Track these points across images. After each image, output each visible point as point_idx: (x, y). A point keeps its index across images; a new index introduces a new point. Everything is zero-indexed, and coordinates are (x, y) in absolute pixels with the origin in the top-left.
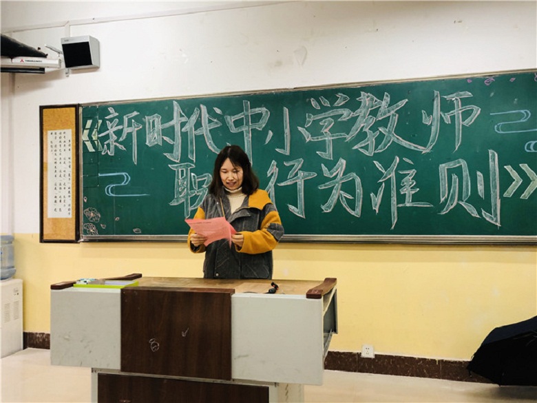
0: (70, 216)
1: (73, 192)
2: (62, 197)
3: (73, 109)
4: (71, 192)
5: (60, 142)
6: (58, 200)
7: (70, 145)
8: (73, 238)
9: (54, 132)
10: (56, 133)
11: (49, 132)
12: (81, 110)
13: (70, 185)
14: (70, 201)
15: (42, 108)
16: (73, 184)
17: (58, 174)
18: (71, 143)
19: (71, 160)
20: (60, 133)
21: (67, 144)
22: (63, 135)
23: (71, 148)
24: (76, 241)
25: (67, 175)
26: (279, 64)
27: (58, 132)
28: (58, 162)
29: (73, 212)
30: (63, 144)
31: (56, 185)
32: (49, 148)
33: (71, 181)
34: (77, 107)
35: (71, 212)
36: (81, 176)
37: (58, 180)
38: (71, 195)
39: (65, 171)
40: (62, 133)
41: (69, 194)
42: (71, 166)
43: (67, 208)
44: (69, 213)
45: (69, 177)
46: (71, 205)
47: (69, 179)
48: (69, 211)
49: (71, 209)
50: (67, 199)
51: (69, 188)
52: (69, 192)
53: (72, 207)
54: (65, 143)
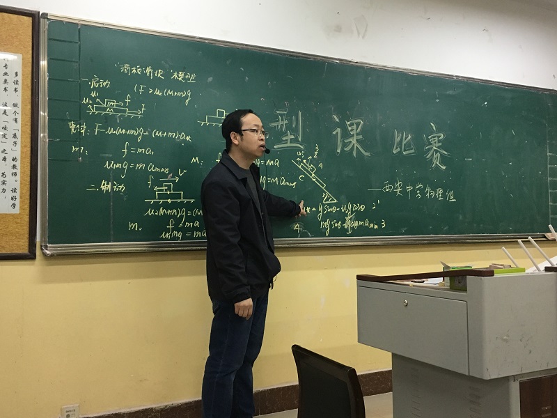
0: (17, 211)
1: (22, 167)
3: (28, 20)
4: (19, 167)
7: (16, 83)
8: (24, 249)
12: (44, 25)
13: (18, 154)
14: (16, 182)
16: (22, 152)
18: (20, 78)
19: (19, 110)
23: (19, 87)
24: (30, 256)
25: (10, 135)
26: (338, 29)
29: (22, 201)
33: (18, 147)
34: (35, 17)
35: (17, 202)
36: (45, 140)
38: (18, 171)
39: (4, 129)
41: (15, 171)
42: (19, 121)
43: (10, 194)
44: (14, 205)
45: (15, 140)
46: (18, 191)
47: (15, 143)
48: (13, 202)
49: (18, 197)
50: (10, 179)
51: (14, 160)
52: (14, 167)
53: (21, 193)
54: (6, 77)
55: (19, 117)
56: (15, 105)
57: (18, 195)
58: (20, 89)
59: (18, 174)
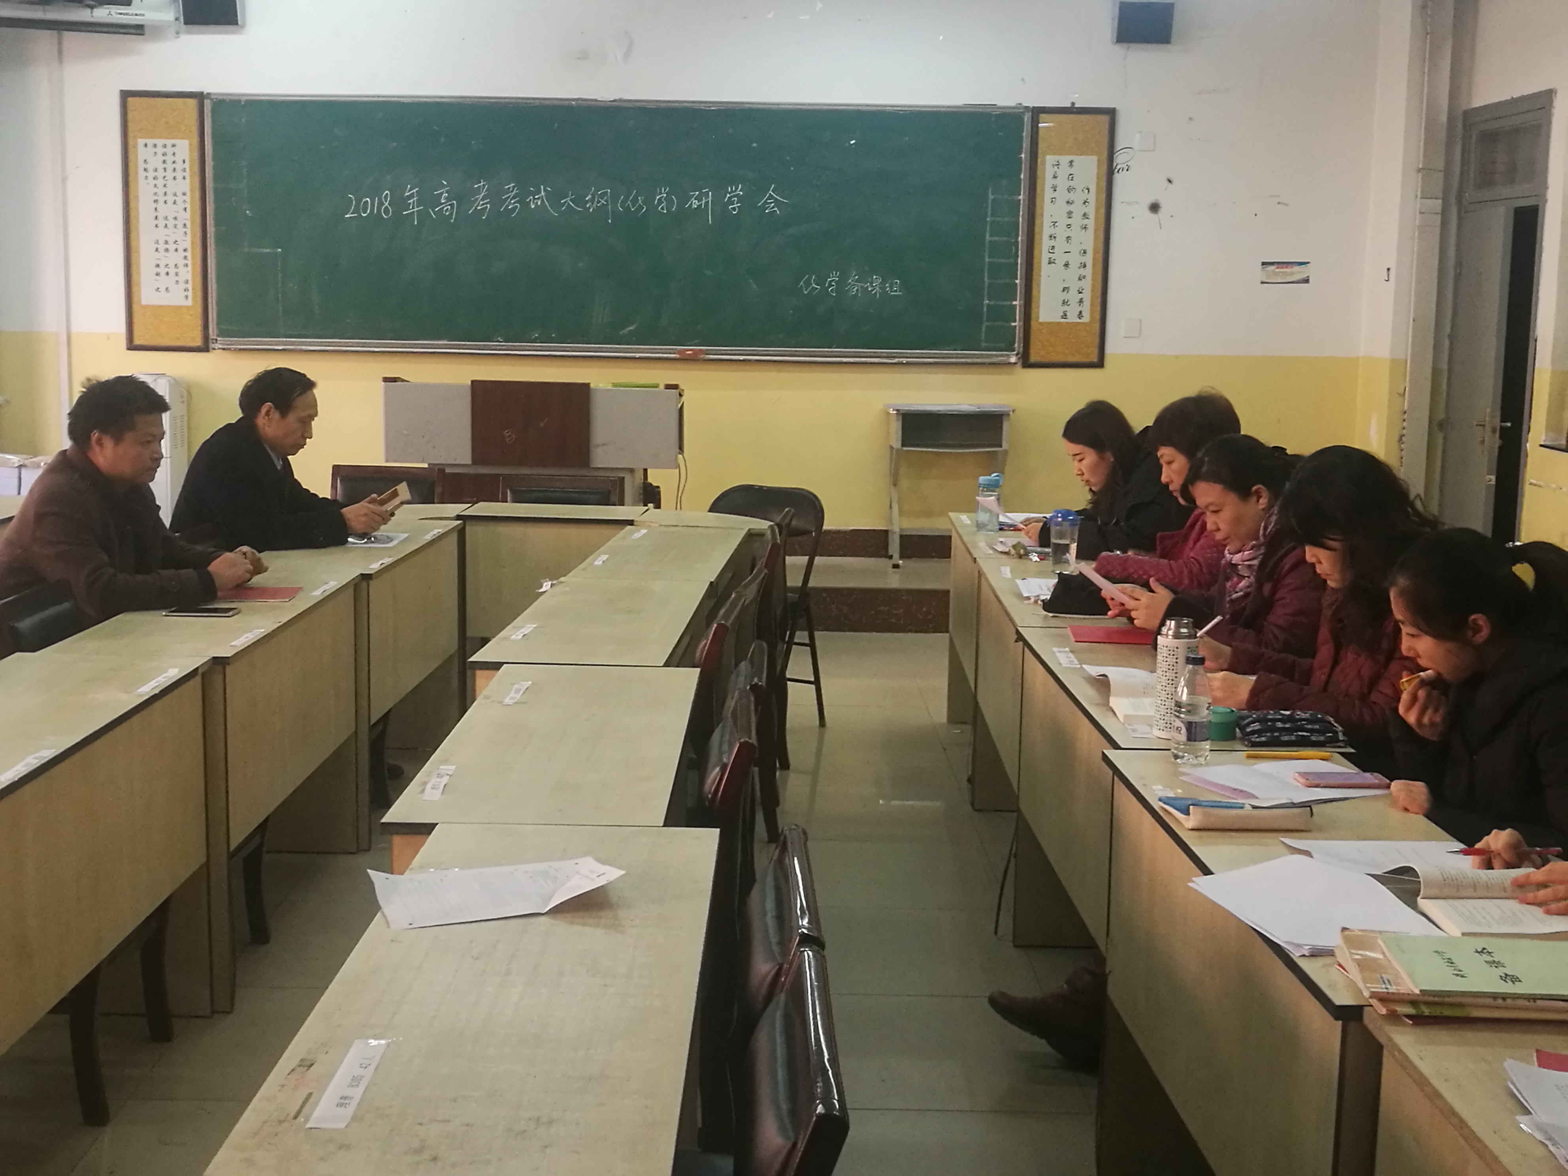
0: (189, 303)
1: (193, 258)
2: (172, 266)
3: (192, 103)
4: (190, 257)
5: (164, 162)
6: (163, 270)
7: (184, 170)
8: (198, 342)
9: (151, 142)
10: (155, 146)
11: (141, 142)
12: (207, 104)
13: (188, 245)
14: (188, 273)
15: (126, 95)
16: (192, 243)
17: (161, 223)
18: (187, 165)
19: (187, 198)
20: (165, 146)
21: (179, 166)
22: (169, 150)
23: (187, 175)
24: (205, 348)
25: (180, 225)
26: (584, 57)
27: (160, 142)
28: (162, 199)
29: (194, 293)
30: (170, 167)
31: (157, 242)
32: (142, 174)
33: (189, 237)
34: (200, 97)
35: (190, 294)
37: (161, 234)
38: (189, 262)
39: (175, 218)
40: (169, 146)
41: (186, 262)
42: (188, 210)
43: (183, 286)
44: (187, 297)
45: (185, 230)
46: (190, 282)
47: (185, 233)
48: (186, 293)
49: (190, 288)
50: (182, 270)
51: (185, 250)
52: (185, 257)
53: (193, 284)
54: (174, 165)
55: (188, 206)
56: (184, 194)
57: (190, 286)
58: (188, 178)
59: (190, 264)
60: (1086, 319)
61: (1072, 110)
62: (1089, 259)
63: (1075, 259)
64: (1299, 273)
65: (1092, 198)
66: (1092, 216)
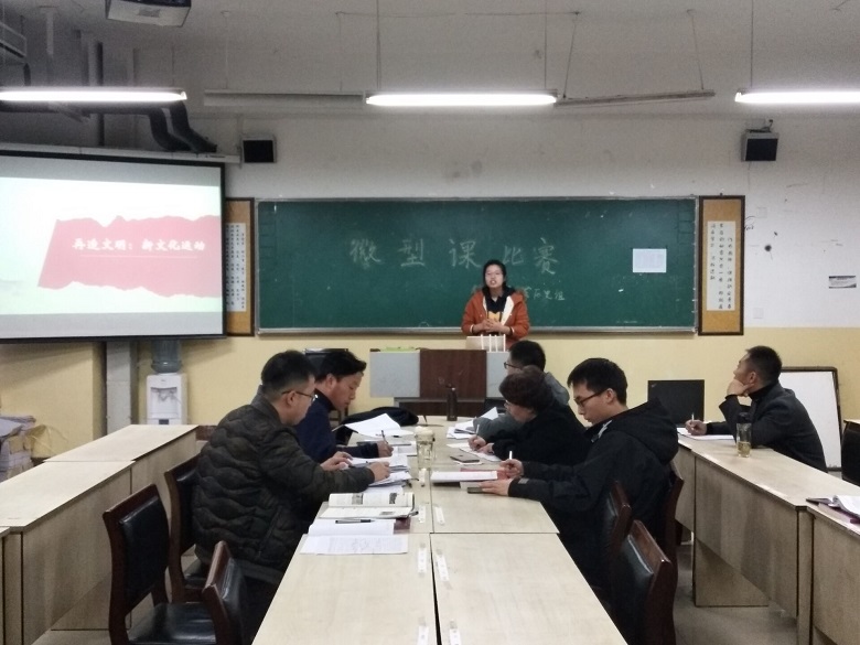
3: (248, 203)
4: (245, 286)
5: (232, 235)
6: (230, 293)
7: (243, 239)
8: (248, 330)
12: (256, 204)
13: (245, 279)
14: (244, 295)
16: (247, 278)
17: (230, 267)
18: (245, 237)
20: (232, 227)
21: (240, 237)
22: (235, 229)
23: (245, 241)
24: (252, 334)
26: (456, 175)
27: (230, 224)
28: (230, 255)
29: (247, 305)
33: (245, 275)
34: (252, 200)
35: (244, 305)
36: (258, 271)
38: (245, 288)
40: (235, 227)
43: (241, 301)
44: (243, 307)
46: (245, 299)
50: (240, 292)
53: (247, 300)
54: (238, 237)
55: (245, 259)
56: (243, 252)
57: (244, 301)
58: (245, 243)
60: (733, 308)
61: (721, 197)
62: (733, 276)
63: (726, 277)
64: (850, 282)
65: (734, 244)
66: (734, 253)
